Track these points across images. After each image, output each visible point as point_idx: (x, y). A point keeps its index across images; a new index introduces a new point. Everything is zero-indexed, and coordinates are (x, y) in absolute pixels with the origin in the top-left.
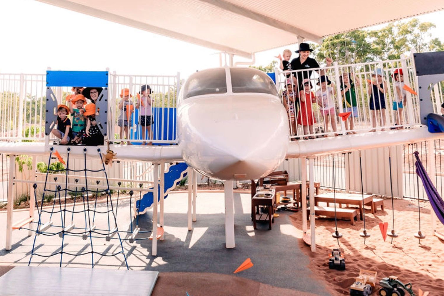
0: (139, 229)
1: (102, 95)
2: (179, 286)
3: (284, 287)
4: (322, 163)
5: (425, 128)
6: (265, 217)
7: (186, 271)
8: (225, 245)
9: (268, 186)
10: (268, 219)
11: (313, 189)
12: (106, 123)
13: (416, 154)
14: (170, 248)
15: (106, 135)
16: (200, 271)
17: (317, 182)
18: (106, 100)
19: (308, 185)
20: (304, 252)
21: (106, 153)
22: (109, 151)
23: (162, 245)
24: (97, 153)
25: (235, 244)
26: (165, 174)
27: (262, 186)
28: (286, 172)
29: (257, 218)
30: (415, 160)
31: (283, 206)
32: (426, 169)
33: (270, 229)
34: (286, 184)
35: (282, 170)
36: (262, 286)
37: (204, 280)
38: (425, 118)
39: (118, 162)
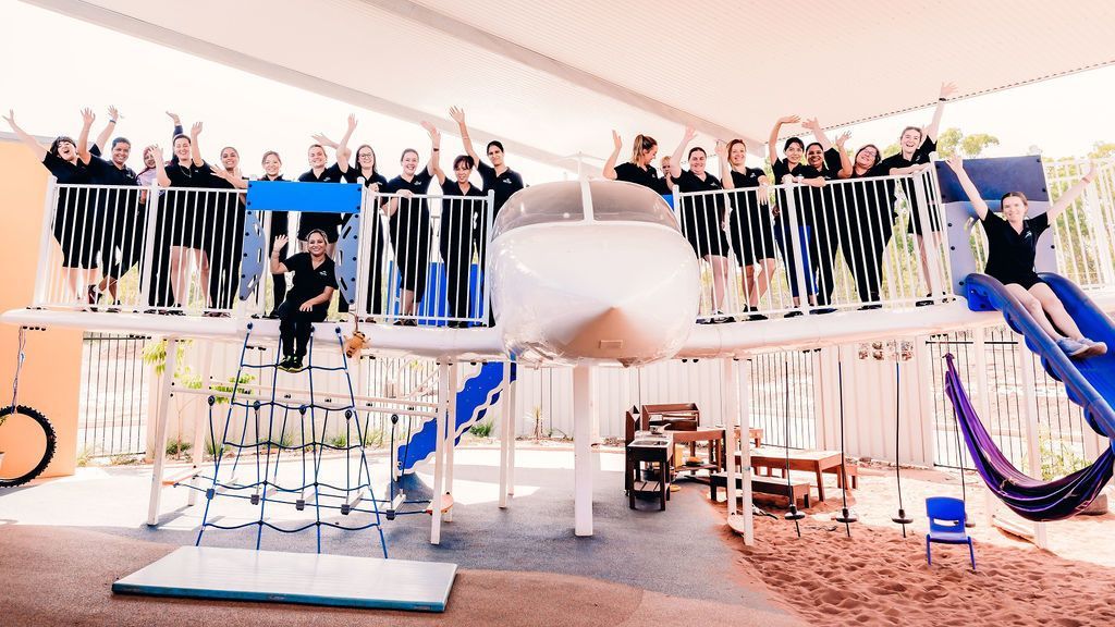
0: (404, 496)
1: (350, 228)
2: (485, 588)
3: (691, 596)
4: (768, 409)
5: (962, 302)
6: (652, 487)
7: (498, 569)
8: (573, 531)
9: (661, 429)
10: (658, 489)
11: (748, 440)
12: (353, 280)
13: (949, 358)
14: (465, 534)
15: (352, 302)
16: (527, 570)
17: (757, 427)
18: (356, 237)
19: (739, 433)
20: (730, 547)
21: (350, 336)
22: (357, 333)
23: (450, 529)
24: (335, 337)
25: (594, 531)
26: (458, 394)
27: (646, 428)
28: (694, 407)
29: (637, 487)
30: (946, 369)
31: (688, 473)
32: (967, 392)
33: (663, 509)
34: (695, 429)
35: (688, 402)
36: (647, 594)
37: (535, 581)
38: (961, 283)
39: (372, 358)
